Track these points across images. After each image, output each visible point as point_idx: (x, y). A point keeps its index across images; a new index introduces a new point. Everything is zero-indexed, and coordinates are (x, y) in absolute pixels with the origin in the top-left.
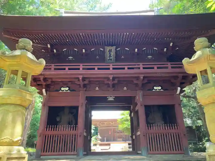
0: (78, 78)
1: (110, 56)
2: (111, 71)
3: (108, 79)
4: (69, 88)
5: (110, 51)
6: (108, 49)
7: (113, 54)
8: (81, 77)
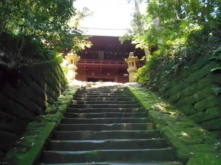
0: (84, 67)
1: (101, 56)
2: (101, 64)
3: (99, 68)
4: (78, 73)
5: (101, 53)
6: (100, 52)
7: (103, 55)
8: (85, 67)
